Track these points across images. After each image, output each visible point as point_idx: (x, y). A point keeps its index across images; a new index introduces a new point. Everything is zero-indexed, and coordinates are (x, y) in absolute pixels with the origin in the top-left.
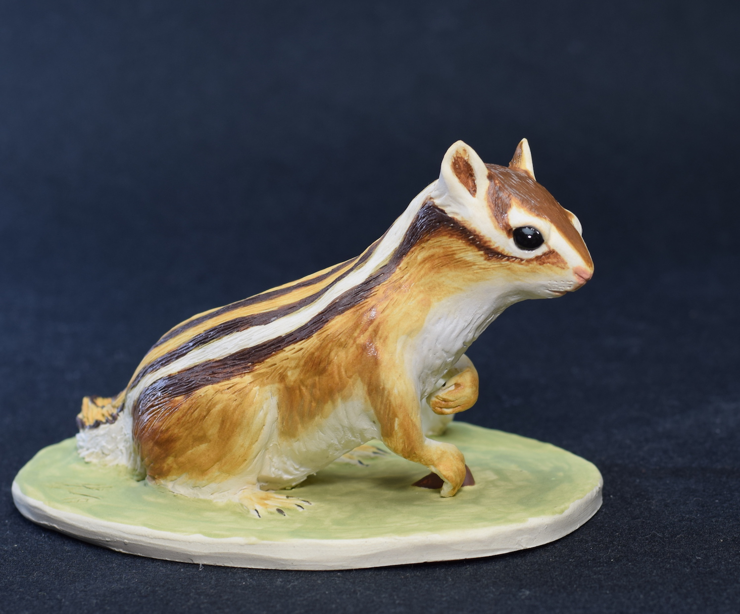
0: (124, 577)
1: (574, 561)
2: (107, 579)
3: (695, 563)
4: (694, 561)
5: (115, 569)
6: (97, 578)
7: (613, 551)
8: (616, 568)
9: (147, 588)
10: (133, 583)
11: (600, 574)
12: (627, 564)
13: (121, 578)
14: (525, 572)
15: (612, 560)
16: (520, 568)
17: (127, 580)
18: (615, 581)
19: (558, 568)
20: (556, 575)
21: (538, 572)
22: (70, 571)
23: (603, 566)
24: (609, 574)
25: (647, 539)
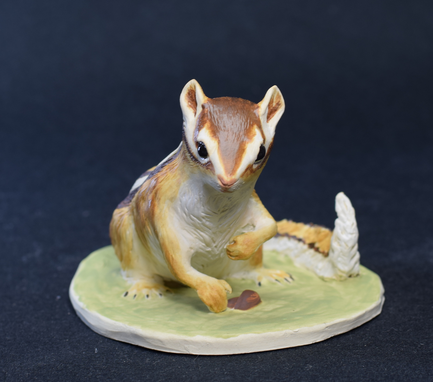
0: (46, 358)
1: (340, 346)
2: (35, 358)
3: (420, 348)
4: (419, 346)
5: (40, 352)
6: (28, 358)
7: (366, 340)
8: (368, 350)
9: (61, 365)
10: (52, 362)
11: (358, 354)
12: (375, 348)
13: (44, 358)
14: (308, 353)
15: (365, 345)
16: (305, 350)
17: (48, 359)
18: (368, 359)
19: (330, 350)
20: (329, 355)
21: (317, 353)
22: (10, 353)
23: (360, 349)
24: (363, 355)
25: (388, 332)
